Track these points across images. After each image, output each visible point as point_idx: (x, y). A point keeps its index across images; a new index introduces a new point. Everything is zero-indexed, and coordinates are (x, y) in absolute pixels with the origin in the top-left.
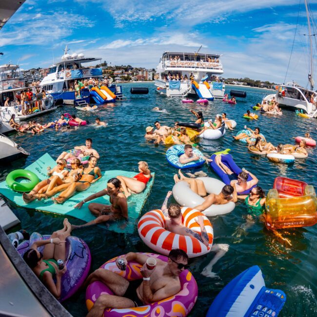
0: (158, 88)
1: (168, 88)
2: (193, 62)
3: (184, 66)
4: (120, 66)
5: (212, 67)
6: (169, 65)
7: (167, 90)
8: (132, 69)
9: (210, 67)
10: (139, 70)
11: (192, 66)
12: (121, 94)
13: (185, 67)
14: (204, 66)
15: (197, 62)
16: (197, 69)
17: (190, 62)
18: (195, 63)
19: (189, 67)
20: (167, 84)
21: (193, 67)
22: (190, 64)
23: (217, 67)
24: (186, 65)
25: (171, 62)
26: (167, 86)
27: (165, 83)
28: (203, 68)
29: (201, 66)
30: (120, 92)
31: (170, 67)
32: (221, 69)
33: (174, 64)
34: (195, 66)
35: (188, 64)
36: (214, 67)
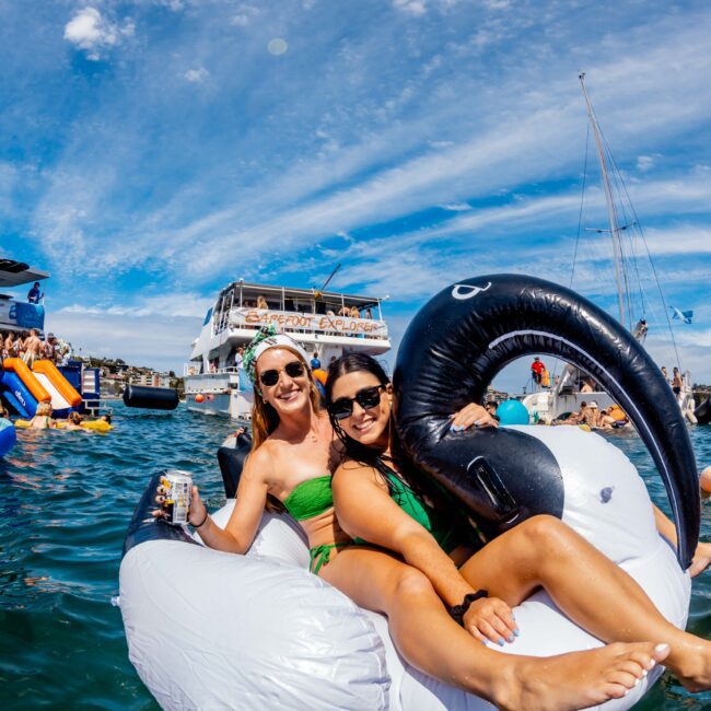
0: (199, 397)
1: (234, 392)
2: (307, 315)
3: (283, 326)
4: (101, 358)
5: (360, 330)
6: (242, 321)
7: (232, 397)
8: (125, 368)
9: (354, 332)
10: (141, 373)
11: (304, 328)
12: (98, 397)
14: (339, 329)
15: (319, 317)
16: (319, 336)
17: (299, 315)
18: (315, 320)
19: (301, 331)
20: (234, 379)
21: (309, 332)
22: (299, 321)
23: (373, 333)
24: (290, 325)
25: (246, 313)
26: (234, 386)
27: (226, 377)
28: (336, 334)
29: (332, 329)
30: (93, 391)
31: (242, 327)
32: (385, 338)
33: (255, 319)
34: (315, 329)
35: (296, 320)
36: (366, 330)
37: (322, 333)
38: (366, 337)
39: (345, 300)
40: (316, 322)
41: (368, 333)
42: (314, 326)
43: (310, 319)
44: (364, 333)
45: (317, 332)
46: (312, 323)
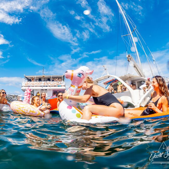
2: (41, 82)
5: (56, 85)
9: (54, 85)
11: (40, 85)
14: (49, 85)
17: (38, 82)
18: (43, 83)
22: (38, 84)
23: (60, 85)
24: (36, 85)
29: (47, 85)
31: (25, 86)
33: (27, 84)
41: (58, 85)
42: (43, 85)
43: (41, 83)
44: (57, 85)
46: (42, 84)
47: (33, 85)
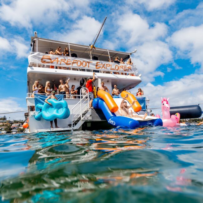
3: (70, 66)
5: (121, 70)
6: (38, 62)
11: (87, 67)
13: (74, 69)
14: (108, 69)
15: (94, 62)
18: (92, 63)
19: (84, 70)
21: (88, 70)
22: (81, 64)
23: (130, 72)
24: (75, 65)
25: (41, 56)
29: (104, 69)
32: (137, 75)
33: (49, 61)
34: (92, 69)
35: (79, 63)
36: (125, 70)
37: (98, 71)
38: (126, 74)
39: (109, 52)
40: (93, 65)
41: (127, 72)
42: (94, 68)
43: (89, 62)
45: (95, 71)
46: (90, 65)
47: (67, 64)
